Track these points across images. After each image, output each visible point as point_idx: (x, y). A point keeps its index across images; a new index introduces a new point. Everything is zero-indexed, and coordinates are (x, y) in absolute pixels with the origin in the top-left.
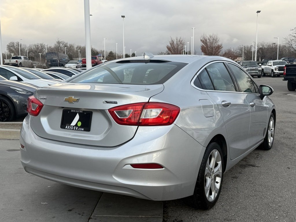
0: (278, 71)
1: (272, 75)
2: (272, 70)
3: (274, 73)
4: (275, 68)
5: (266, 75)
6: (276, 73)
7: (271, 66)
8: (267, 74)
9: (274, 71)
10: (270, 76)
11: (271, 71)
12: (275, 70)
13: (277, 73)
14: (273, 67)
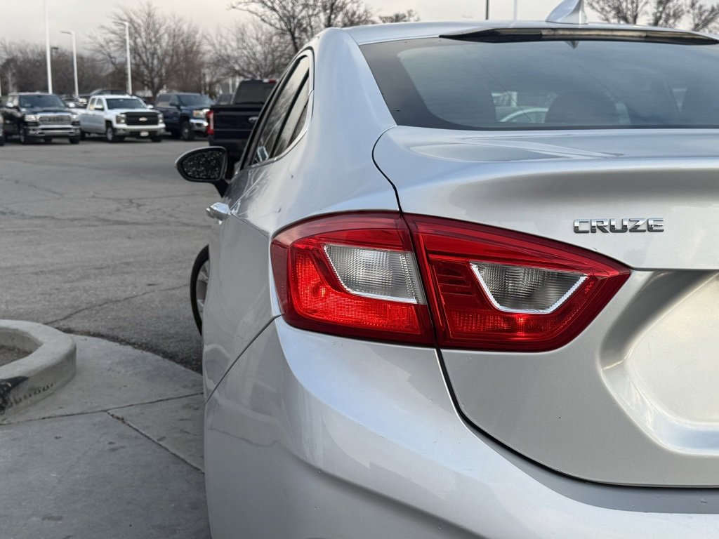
0: (125, 126)
1: (110, 136)
2: (109, 123)
3: (114, 130)
4: (117, 117)
5: (87, 135)
6: (122, 132)
7: (102, 109)
8: (89, 133)
9: (116, 125)
10: (101, 139)
11: (103, 126)
12: (118, 121)
13: (124, 130)
14: (111, 114)
